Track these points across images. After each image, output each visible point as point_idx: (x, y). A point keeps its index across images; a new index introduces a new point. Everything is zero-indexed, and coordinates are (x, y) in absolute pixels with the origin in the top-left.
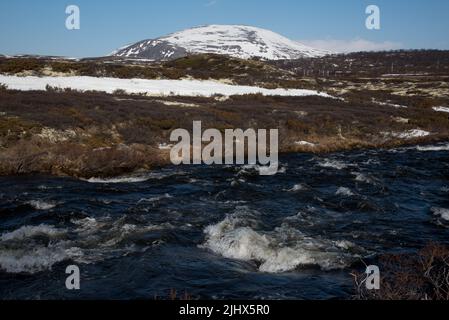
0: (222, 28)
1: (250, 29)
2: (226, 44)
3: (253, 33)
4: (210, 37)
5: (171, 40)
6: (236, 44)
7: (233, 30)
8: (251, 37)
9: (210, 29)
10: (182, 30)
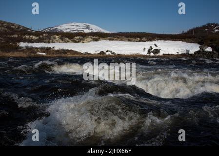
0: (78, 24)
1: (88, 24)
2: (79, 29)
3: (88, 26)
4: (73, 27)
5: (59, 28)
6: (82, 29)
7: (81, 25)
8: (88, 27)
9: (73, 24)
10: (62, 24)
